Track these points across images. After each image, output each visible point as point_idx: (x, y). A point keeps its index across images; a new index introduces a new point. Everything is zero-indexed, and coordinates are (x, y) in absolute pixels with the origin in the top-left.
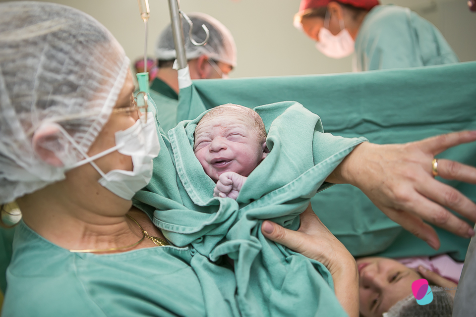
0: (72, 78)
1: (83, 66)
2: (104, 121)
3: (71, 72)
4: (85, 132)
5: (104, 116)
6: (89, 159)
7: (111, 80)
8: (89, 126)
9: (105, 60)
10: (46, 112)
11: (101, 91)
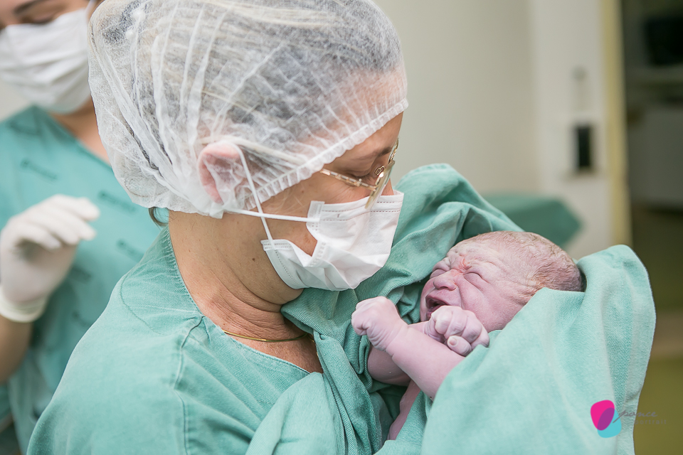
0: (291, 100)
1: (316, 92)
2: (301, 176)
3: (294, 91)
4: (272, 176)
5: (305, 170)
6: (260, 214)
7: (347, 128)
8: (280, 172)
9: (356, 96)
10: (235, 126)
11: (325, 136)
